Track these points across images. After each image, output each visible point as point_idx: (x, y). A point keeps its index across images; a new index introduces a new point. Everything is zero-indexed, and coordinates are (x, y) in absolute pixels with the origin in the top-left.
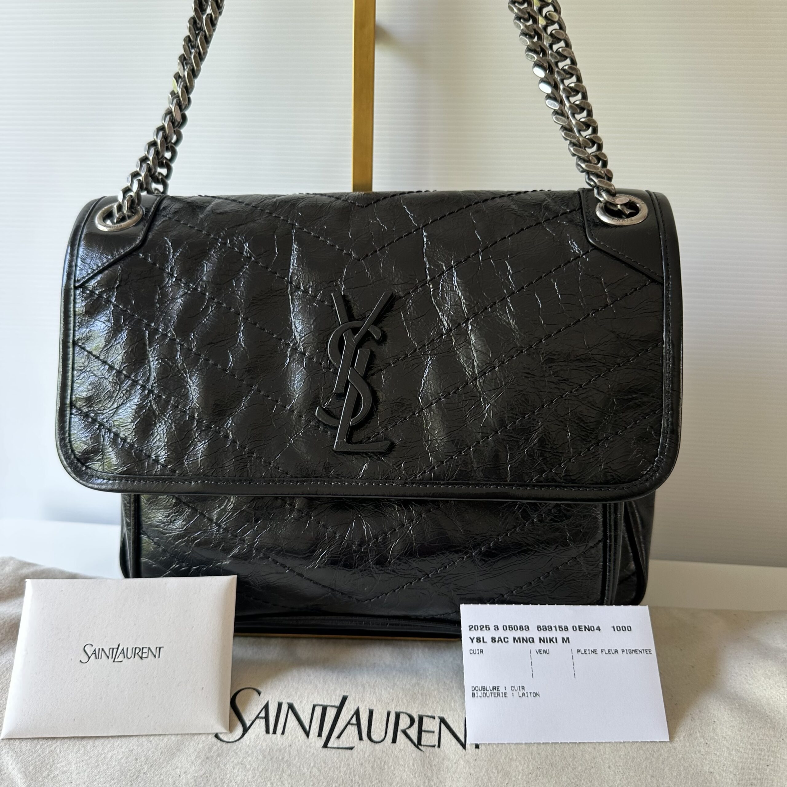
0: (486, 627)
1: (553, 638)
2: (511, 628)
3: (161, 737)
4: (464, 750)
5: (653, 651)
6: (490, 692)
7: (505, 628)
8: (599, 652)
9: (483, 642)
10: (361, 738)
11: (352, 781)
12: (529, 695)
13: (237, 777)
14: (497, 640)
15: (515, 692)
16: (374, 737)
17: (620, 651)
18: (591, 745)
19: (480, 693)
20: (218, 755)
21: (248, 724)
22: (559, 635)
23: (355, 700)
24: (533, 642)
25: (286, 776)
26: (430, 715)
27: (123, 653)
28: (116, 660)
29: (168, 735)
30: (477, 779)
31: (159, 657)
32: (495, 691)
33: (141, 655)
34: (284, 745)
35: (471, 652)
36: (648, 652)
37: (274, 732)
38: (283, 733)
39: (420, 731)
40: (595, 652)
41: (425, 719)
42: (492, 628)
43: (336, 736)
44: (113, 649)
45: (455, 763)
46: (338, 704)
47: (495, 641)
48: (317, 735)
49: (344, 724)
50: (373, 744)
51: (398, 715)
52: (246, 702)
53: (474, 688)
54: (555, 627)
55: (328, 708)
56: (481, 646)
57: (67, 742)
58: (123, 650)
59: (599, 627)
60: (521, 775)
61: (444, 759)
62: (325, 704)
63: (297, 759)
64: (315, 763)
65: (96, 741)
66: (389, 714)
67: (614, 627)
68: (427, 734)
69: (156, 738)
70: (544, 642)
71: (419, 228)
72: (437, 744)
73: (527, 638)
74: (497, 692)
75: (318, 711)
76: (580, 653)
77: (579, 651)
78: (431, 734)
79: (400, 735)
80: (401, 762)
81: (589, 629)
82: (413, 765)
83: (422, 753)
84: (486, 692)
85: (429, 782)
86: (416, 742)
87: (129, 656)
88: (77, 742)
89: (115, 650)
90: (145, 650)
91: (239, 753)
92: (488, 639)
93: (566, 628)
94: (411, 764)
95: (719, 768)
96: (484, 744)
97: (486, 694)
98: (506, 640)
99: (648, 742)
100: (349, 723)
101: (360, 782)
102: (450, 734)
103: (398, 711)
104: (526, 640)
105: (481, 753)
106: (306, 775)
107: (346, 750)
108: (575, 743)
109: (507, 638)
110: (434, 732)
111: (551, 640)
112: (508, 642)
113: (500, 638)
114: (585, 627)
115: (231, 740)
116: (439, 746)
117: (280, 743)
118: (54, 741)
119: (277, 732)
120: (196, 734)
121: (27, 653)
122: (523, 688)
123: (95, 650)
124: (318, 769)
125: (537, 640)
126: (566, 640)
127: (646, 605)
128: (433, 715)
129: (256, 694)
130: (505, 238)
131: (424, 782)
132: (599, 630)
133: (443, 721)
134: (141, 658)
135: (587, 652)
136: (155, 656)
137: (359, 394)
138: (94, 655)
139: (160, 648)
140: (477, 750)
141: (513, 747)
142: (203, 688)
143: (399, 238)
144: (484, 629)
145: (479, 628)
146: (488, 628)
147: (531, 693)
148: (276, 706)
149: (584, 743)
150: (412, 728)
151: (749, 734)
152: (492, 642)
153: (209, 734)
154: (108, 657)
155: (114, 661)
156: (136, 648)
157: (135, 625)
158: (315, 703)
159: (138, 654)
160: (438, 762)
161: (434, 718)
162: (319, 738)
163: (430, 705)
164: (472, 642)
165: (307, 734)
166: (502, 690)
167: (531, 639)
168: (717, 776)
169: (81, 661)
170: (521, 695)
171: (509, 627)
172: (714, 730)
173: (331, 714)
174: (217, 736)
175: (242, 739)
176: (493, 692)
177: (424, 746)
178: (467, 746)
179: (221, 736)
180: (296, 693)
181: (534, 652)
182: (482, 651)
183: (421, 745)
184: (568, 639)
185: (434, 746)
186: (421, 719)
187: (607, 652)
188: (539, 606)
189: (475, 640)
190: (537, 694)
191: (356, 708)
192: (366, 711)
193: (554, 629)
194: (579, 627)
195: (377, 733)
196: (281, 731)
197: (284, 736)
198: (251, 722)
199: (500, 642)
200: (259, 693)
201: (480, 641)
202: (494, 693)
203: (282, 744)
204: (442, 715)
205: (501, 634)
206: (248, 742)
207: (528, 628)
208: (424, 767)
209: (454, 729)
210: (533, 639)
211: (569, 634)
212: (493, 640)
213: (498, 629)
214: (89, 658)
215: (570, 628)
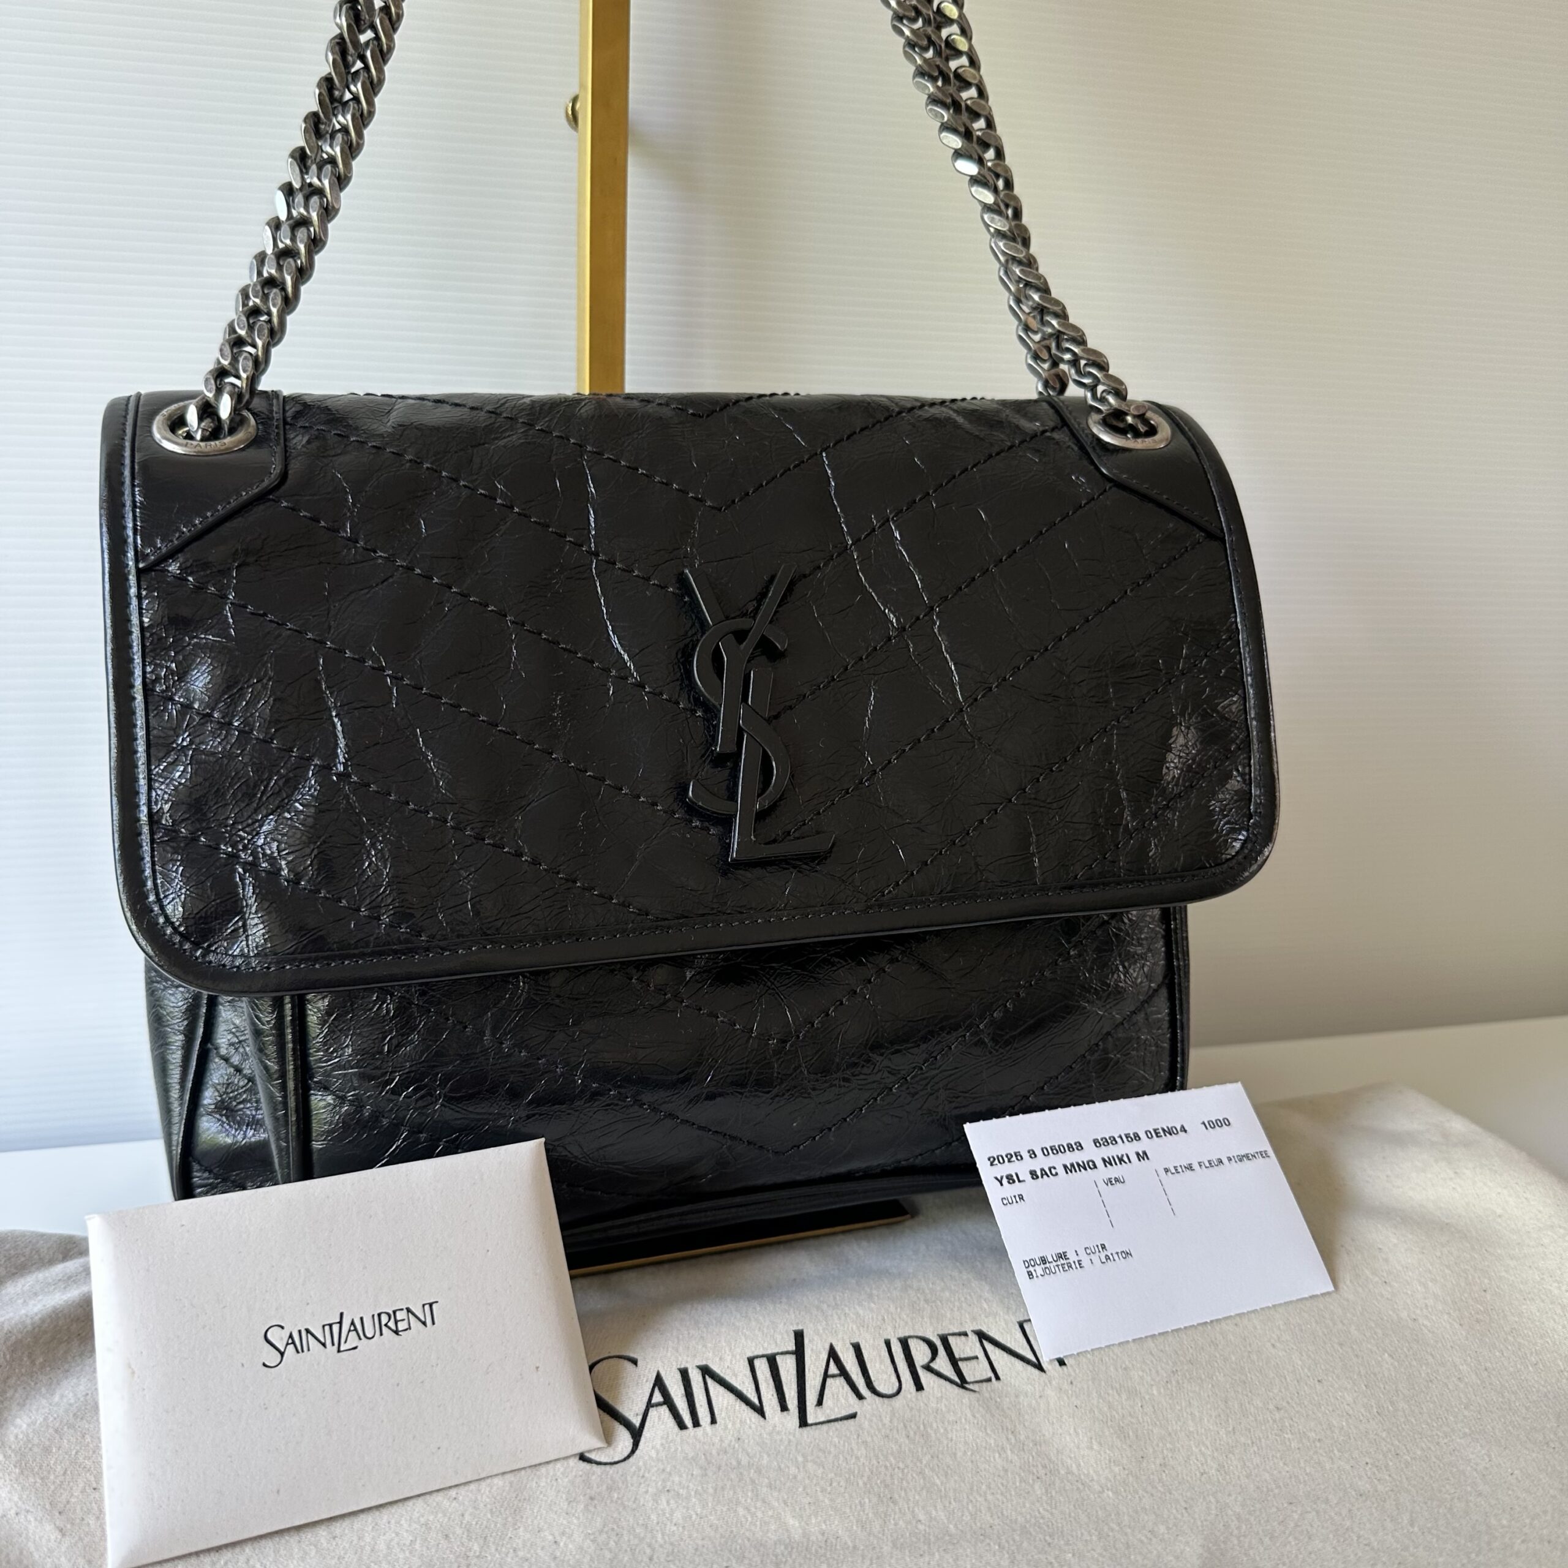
0: (1016, 1156)
1: (1123, 1156)
2: (1056, 1150)
3: (473, 1486)
4: (1043, 1374)
5: (1271, 1152)
6: (1055, 1264)
7: (1046, 1153)
8: (1196, 1166)
9: (1019, 1181)
10: (860, 1397)
11: (886, 1467)
12: (1116, 1257)
13: (671, 1515)
14: (1039, 1173)
15: (1092, 1256)
16: (880, 1388)
17: (1225, 1161)
18: (1229, 1321)
19: (1039, 1270)
20: (610, 1489)
21: (636, 1421)
22: (1129, 1149)
23: (817, 1332)
24: (1095, 1167)
25: (765, 1490)
26: (956, 1331)
27: (356, 1330)
28: (342, 1348)
29: (483, 1479)
30: (1092, 1411)
31: (433, 1323)
32: (1062, 1261)
33: (394, 1328)
34: (727, 1442)
35: (1005, 1202)
36: (1264, 1154)
37: (696, 1423)
38: (713, 1421)
39: (954, 1361)
40: (1190, 1167)
41: (951, 1340)
42: (1026, 1155)
43: (815, 1403)
44: (331, 1325)
45: (1040, 1397)
46: (792, 1347)
47: (1038, 1177)
48: (779, 1409)
49: (819, 1380)
50: (886, 1400)
51: (904, 1343)
52: (616, 1382)
53: (1028, 1263)
54: (1120, 1137)
55: (778, 1358)
56: (1017, 1188)
57: (269, 1545)
58: (353, 1323)
59: (1182, 1127)
60: (1154, 1388)
61: (1017, 1396)
62: (769, 1352)
63: (765, 1456)
64: (804, 1456)
65: (332, 1528)
66: (888, 1343)
67: (1204, 1123)
68: (968, 1363)
69: (462, 1490)
70: (1111, 1164)
71: (816, 454)
72: (991, 1374)
73: (1083, 1162)
74: (1065, 1262)
75: (762, 1367)
76: (1169, 1173)
77: (1167, 1170)
78: (974, 1362)
79: (925, 1377)
80: (952, 1418)
81: (1169, 1132)
82: (974, 1416)
83: (977, 1395)
84: (1048, 1265)
85: (1015, 1437)
86: (957, 1380)
87: (369, 1334)
88: (293, 1540)
89: (336, 1328)
90: (399, 1315)
91: (647, 1475)
92: (1025, 1175)
93: (1137, 1137)
94: (969, 1415)
95: (1421, 1310)
96: (1071, 1356)
97: (1051, 1271)
98: (1053, 1171)
99: (1306, 1299)
100: (826, 1376)
101: (901, 1465)
102: (1005, 1355)
103: (902, 1335)
104: (1083, 1166)
105: (1075, 1371)
106: (799, 1478)
107: (845, 1422)
108: (1206, 1323)
109: (1055, 1168)
110: (976, 1358)
111: (1121, 1160)
112: (1057, 1174)
113: (1042, 1170)
114: (1164, 1130)
115: (616, 1459)
116: (998, 1378)
117: (716, 1440)
118: (237, 1550)
119: (701, 1422)
120: (540, 1464)
121: (133, 1373)
122: (1103, 1247)
123: (291, 1336)
124: (815, 1463)
125: (1099, 1163)
126: (1143, 1156)
127: (1236, 1081)
128: (962, 1330)
129: (629, 1365)
130: (966, 469)
131: (1008, 1439)
132: (1185, 1131)
133: (982, 1336)
134: (396, 1332)
135: (1180, 1170)
136: (424, 1323)
137: (764, 751)
138: (291, 1347)
139: (431, 1305)
140: (1064, 1367)
141: (1116, 1350)
142: (537, 1368)
143: (785, 472)
144: (1014, 1158)
145: (1006, 1159)
146: (1018, 1156)
147: (1117, 1253)
148: (678, 1376)
149: (1217, 1320)
150: (938, 1360)
151: (1438, 1254)
152: (1033, 1178)
153: (566, 1458)
154: (324, 1345)
155: (339, 1351)
156: (379, 1315)
157: (365, 1268)
158: (750, 1354)
159: (386, 1325)
160: (1011, 1402)
161: (965, 1334)
162: (785, 1413)
163: (948, 1315)
164: (1002, 1185)
165: (760, 1411)
166: (1072, 1258)
167: (1091, 1164)
168: (1426, 1322)
169: (264, 1365)
170: (1104, 1260)
171: (1052, 1150)
172: (1386, 1260)
173: (787, 1367)
174: (582, 1458)
175: (637, 1452)
176: (1059, 1263)
177: (973, 1383)
178: (1045, 1366)
179: (592, 1456)
180: (705, 1346)
181: (1102, 1185)
182: (1021, 1197)
183: (967, 1383)
184: (1145, 1153)
185: (989, 1380)
186: (944, 1340)
187: (1208, 1165)
188: (1085, 1108)
189: (1005, 1181)
190: (1128, 1254)
191: (827, 1347)
192: (848, 1349)
193: (1119, 1140)
194: (1155, 1130)
195: (884, 1381)
196: (709, 1419)
197: (717, 1425)
198: (640, 1418)
199: (1045, 1177)
200: (635, 1362)
201: (1014, 1182)
202: (1062, 1265)
203: (721, 1440)
204: (977, 1328)
205: (1042, 1162)
206: (653, 1454)
207: (1080, 1145)
208: (993, 1416)
209: (1009, 1345)
210: (1093, 1162)
211: (1144, 1145)
212: (1033, 1174)
213: (1036, 1156)
214: (282, 1354)
215: (1142, 1135)
